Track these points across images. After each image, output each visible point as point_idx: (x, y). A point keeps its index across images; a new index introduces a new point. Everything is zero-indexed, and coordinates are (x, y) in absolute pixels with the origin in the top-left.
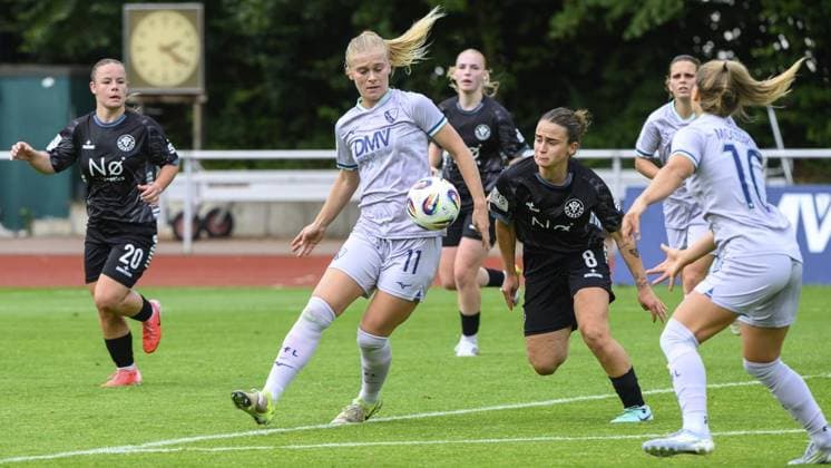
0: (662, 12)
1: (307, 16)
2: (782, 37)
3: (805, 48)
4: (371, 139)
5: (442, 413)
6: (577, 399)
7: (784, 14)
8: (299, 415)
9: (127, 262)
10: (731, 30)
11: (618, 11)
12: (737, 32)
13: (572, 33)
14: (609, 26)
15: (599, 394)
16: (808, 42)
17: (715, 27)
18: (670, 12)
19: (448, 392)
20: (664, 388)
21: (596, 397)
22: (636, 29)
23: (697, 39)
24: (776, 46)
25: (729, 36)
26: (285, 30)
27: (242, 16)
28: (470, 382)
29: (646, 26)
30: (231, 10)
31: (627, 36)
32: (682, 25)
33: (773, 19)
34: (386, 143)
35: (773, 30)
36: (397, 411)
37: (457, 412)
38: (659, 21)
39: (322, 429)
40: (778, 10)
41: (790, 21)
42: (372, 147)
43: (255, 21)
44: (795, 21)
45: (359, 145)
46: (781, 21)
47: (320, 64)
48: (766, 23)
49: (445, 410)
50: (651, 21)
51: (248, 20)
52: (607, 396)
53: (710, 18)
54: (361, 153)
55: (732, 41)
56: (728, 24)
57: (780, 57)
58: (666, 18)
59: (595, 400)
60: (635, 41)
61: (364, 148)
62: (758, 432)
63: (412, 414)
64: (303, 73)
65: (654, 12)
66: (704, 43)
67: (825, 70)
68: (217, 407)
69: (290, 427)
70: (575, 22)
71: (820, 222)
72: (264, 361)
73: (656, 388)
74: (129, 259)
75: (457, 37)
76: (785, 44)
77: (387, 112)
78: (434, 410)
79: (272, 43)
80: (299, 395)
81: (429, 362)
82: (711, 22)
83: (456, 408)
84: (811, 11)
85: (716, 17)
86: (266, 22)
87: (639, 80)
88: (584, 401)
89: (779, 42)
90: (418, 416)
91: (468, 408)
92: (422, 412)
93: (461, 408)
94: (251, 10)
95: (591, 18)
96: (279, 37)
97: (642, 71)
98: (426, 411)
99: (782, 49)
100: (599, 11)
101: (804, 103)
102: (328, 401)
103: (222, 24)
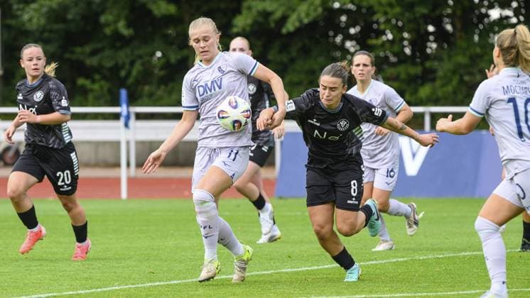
0: (308, 15)
1: (70, 17)
2: (388, 32)
3: (403, 39)
4: (209, 86)
5: (162, 283)
6: (252, 273)
7: (389, 17)
8: (65, 284)
9: (63, 184)
10: (354, 27)
11: (278, 15)
12: (358, 29)
13: (248, 29)
14: (273, 25)
15: (267, 270)
16: (406, 35)
17: (343, 25)
18: (313, 15)
19: (166, 269)
20: (310, 266)
21: (265, 272)
22: (290, 26)
23: (331, 33)
24: (384, 38)
25: (352, 31)
26: (56, 27)
27: (26, 17)
28: (181, 262)
29: (297, 24)
30: (19, 13)
31: (284, 31)
32: (322, 24)
33: (382, 20)
34: (220, 88)
35: (382, 27)
36: (131, 282)
37: (172, 282)
38: (306, 21)
39: (81, 294)
40: (386, 13)
41: (394, 21)
42: (210, 91)
43: (35, 21)
44: (397, 20)
45: (201, 89)
46: (388, 21)
47: (78, 50)
48: (377, 22)
49: (163, 281)
50: (300, 21)
51: (30, 20)
52: (272, 271)
53: (339, 19)
54: (203, 94)
55: (355, 34)
56: (352, 23)
57: (388, 45)
58: (311, 18)
59: (264, 274)
60: (290, 35)
61: (205, 91)
62: (373, 296)
63: (142, 284)
64: (67, 56)
65: (303, 15)
66: (335, 36)
67: (418, 54)
68: (11, 278)
69: (60, 292)
70: (249, 21)
71: (414, 155)
72: (42, 248)
73: (305, 267)
74: (63, 181)
75: (170, 32)
76: (390, 36)
77: (220, 67)
78: (156, 281)
79: (46, 35)
80: (66, 271)
81: (153, 249)
82: (341, 22)
83: (171, 280)
84: (407, 14)
85: (344, 18)
86: (43, 21)
87: (292, 60)
88: (257, 275)
89: (386, 35)
90: (145, 285)
91: (180, 279)
92: (148, 282)
93: (175, 280)
94: (32, 13)
95: (260, 19)
96: (51, 31)
97: (294, 54)
98: (151, 281)
99: (388, 40)
100: (266, 14)
101: (403, 76)
102: (85, 275)
103: (12, 22)
